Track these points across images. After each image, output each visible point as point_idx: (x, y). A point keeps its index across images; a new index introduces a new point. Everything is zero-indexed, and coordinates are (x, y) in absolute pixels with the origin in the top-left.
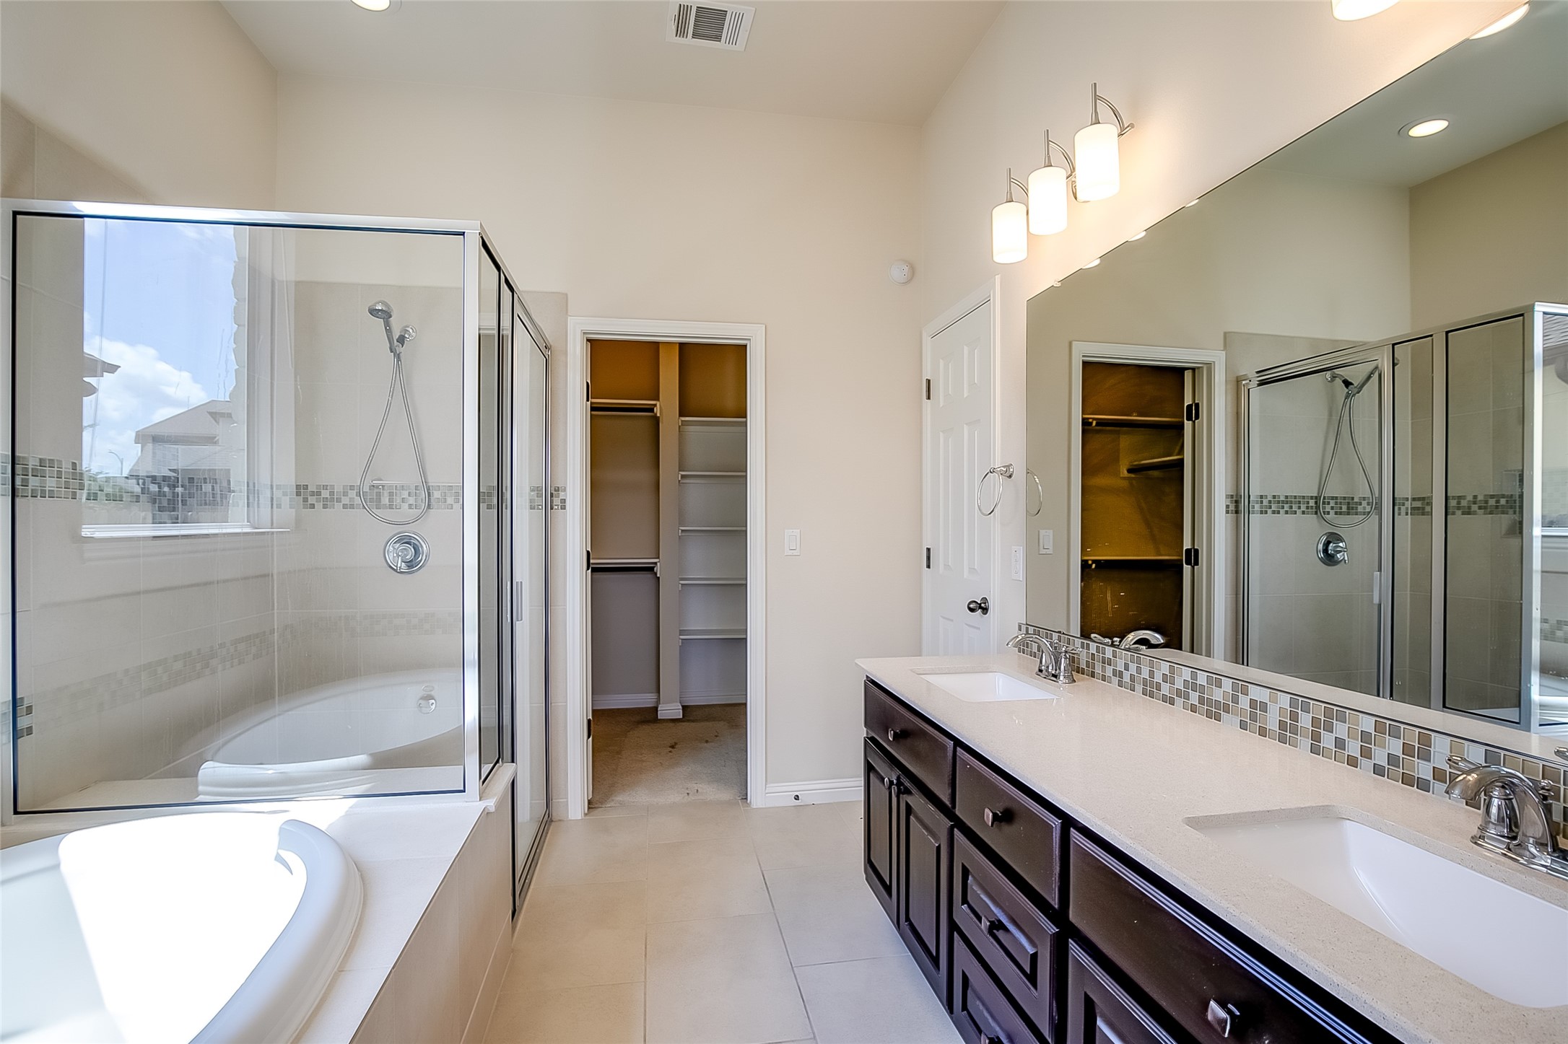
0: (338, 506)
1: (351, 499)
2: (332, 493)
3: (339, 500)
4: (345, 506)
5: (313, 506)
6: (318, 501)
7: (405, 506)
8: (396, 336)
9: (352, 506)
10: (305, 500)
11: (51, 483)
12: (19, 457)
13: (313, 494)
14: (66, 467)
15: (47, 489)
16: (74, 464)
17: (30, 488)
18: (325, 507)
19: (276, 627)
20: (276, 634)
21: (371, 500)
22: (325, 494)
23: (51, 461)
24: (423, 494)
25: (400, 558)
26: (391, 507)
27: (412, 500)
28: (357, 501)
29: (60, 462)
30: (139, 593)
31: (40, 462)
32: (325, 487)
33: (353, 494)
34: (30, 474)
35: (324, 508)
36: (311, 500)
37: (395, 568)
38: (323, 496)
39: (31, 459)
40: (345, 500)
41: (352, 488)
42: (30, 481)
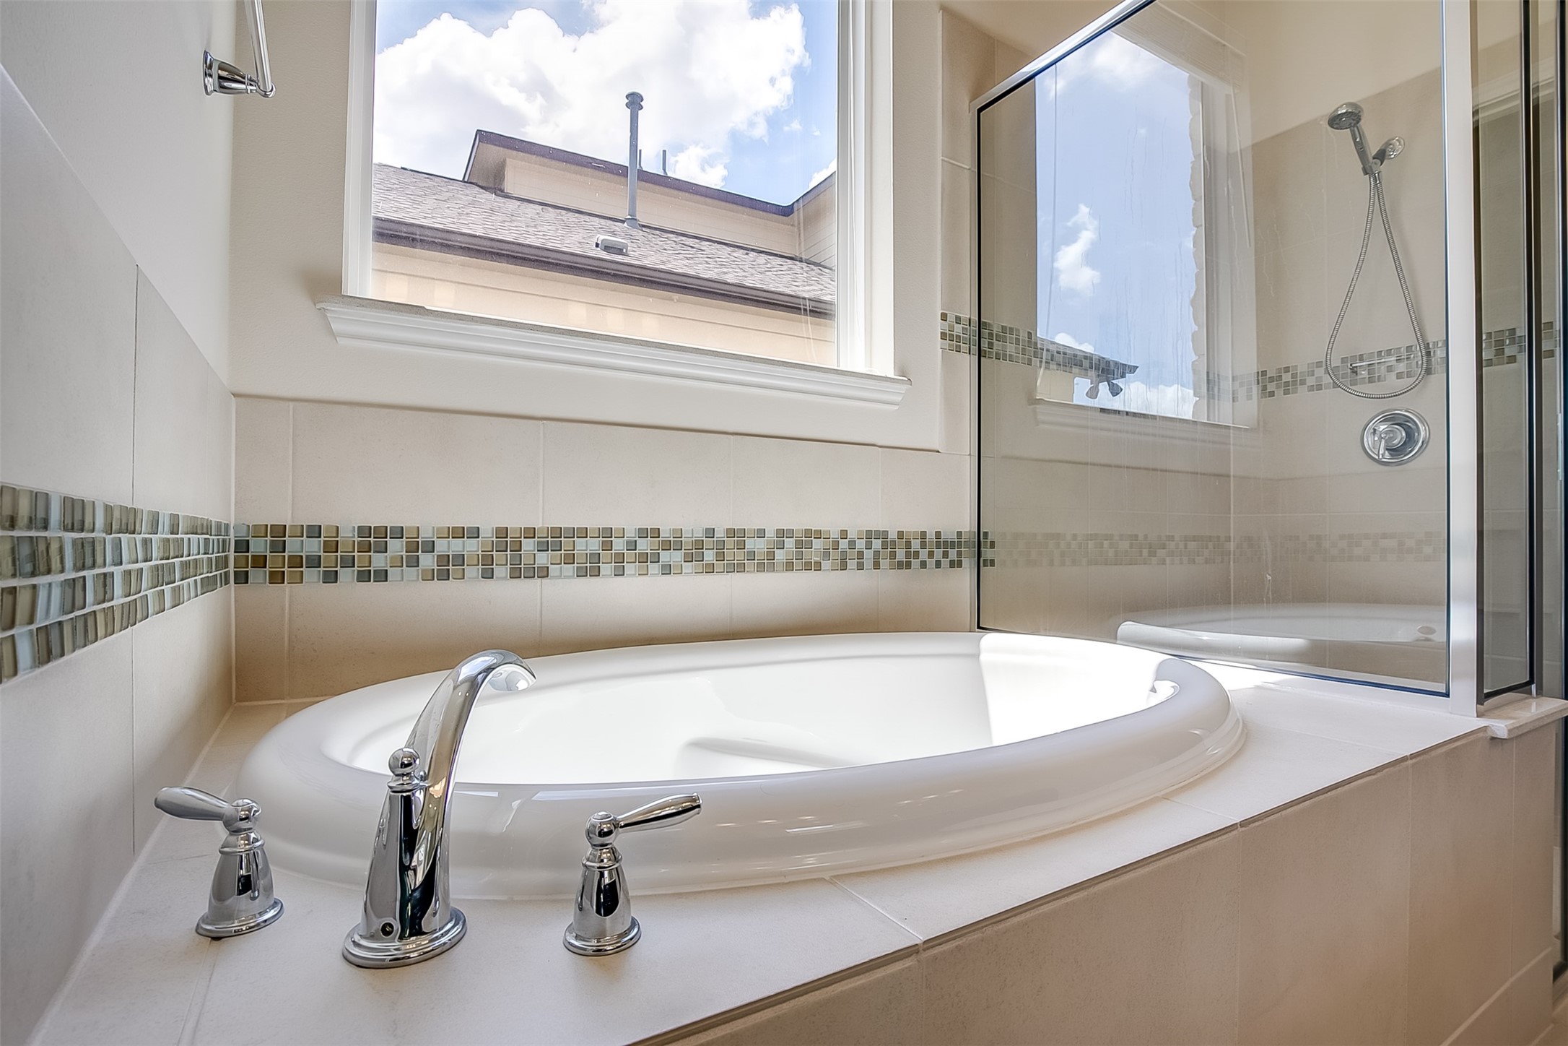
0: (1302, 390)
1: (1319, 379)
2: (1294, 376)
3: (1303, 382)
4: (1311, 388)
5: (1272, 394)
6: (1278, 387)
7: (1393, 375)
8: (1373, 149)
9: (1319, 387)
10: (1264, 388)
11: (1010, 348)
12: (985, 323)
13: (1272, 379)
14: (1023, 336)
15: (1008, 353)
16: (1030, 334)
17: (994, 351)
18: (1286, 392)
19: (1232, 535)
20: (1232, 543)
21: (1344, 375)
22: (1287, 377)
23: (1011, 329)
24: (1418, 357)
25: (1383, 441)
26: (1371, 380)
27: (1402, 367)
28: (1327, 380)
29: (1017, 330)
30: (1086, 464)
31: (1002, 329)
32: (1287, 370)
33: (1320, 372)
34: (995, 339)
35: (1284, 394)
36: (1271, 387)
37: (1377, 458)
38: (1284, 380)
39: (995, 325)
40: (1311, 381)
41: (1319, 364)
42: (995, 345)
